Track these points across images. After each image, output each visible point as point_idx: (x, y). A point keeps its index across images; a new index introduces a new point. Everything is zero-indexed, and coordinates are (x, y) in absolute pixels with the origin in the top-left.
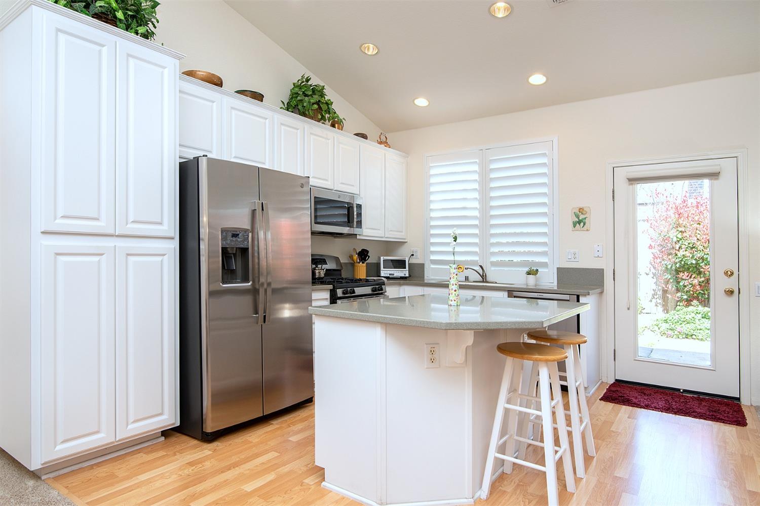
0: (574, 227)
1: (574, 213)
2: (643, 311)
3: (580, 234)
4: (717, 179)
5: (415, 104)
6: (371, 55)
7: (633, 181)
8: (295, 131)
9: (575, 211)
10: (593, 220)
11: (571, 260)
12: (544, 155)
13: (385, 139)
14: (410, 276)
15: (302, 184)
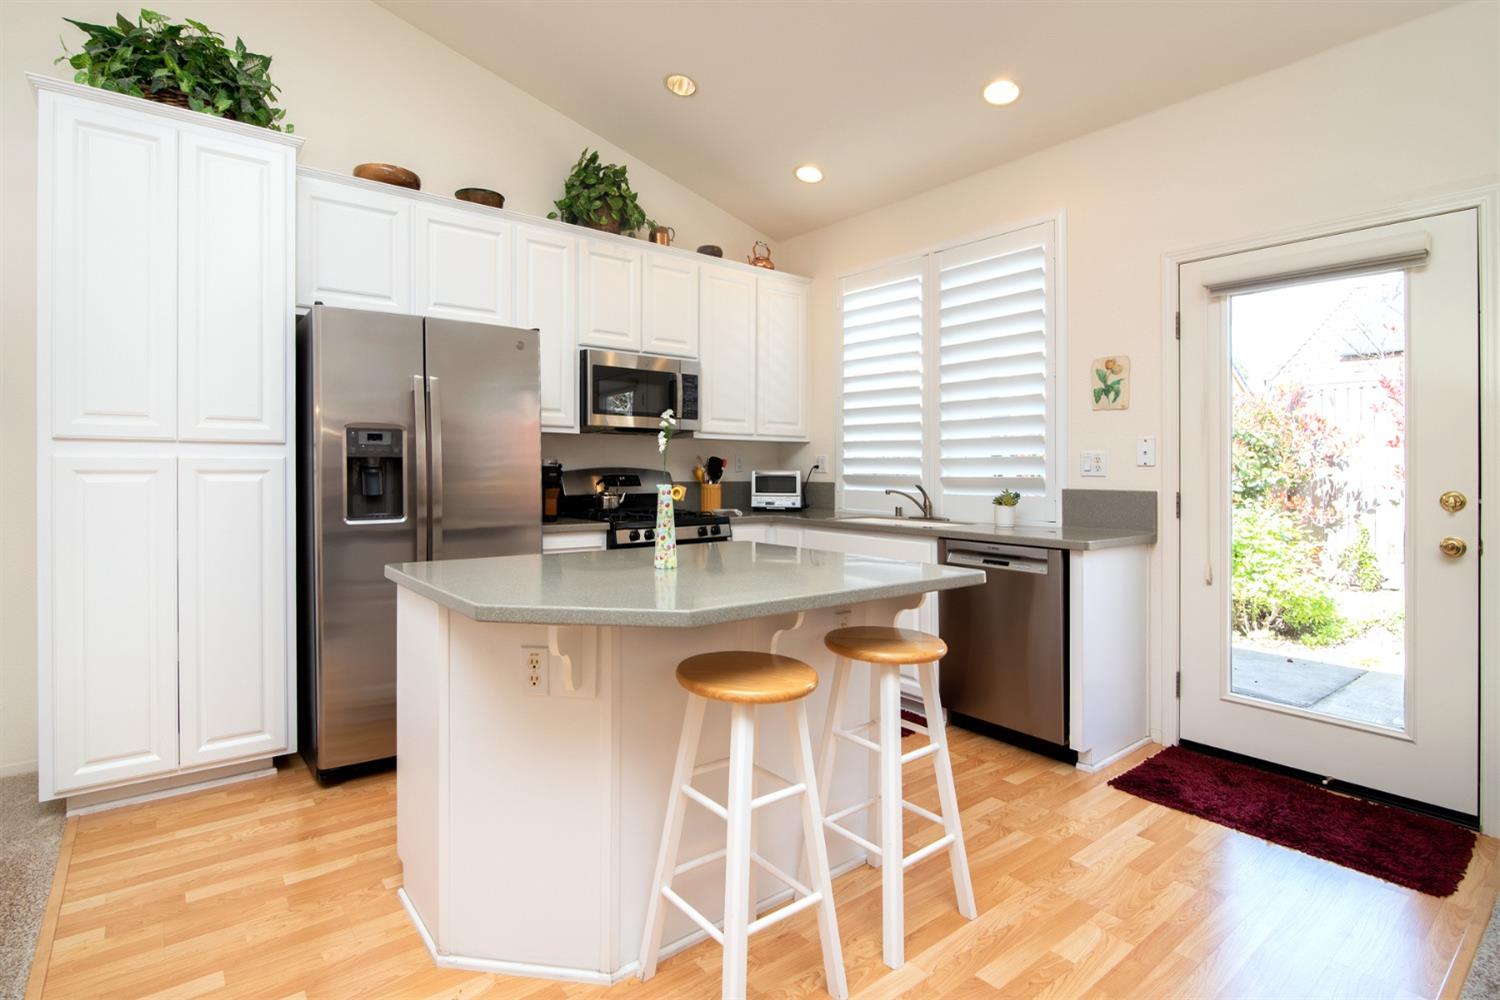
0: (1097, 401)
1: (1097, 371)
2: (1384, 585)
3: (1109, 418)
4: (1421, 269)
5: (797, 178)
6: (684, 96)
7: (1220, 290)
8: (559, 251)
9: (1099, 368)
10: (1136, 386)
11: (1089, 474)
12: (1038, 252)
13: (766, 252)
14: (805, 505)
15: (520, 343)
